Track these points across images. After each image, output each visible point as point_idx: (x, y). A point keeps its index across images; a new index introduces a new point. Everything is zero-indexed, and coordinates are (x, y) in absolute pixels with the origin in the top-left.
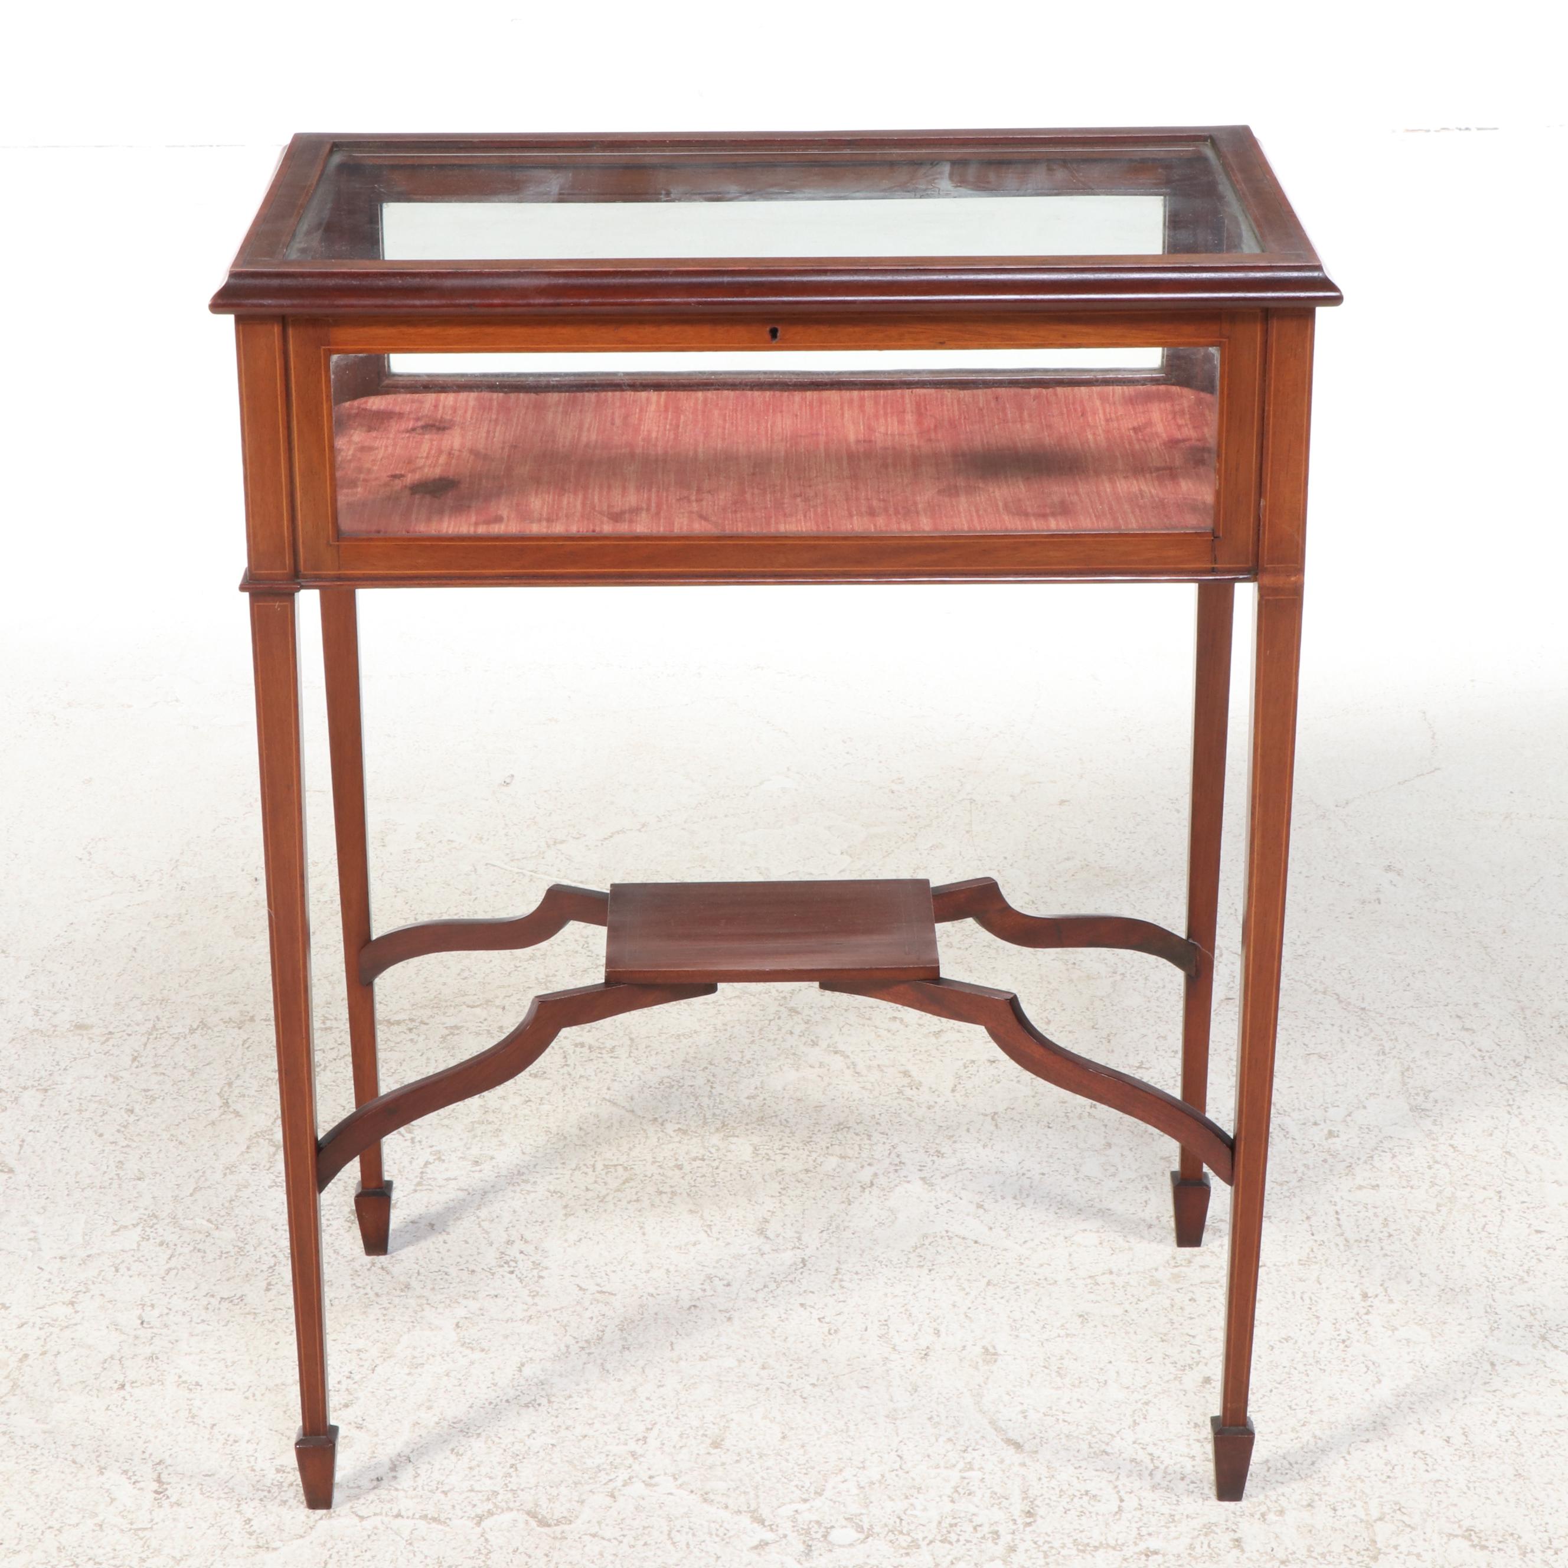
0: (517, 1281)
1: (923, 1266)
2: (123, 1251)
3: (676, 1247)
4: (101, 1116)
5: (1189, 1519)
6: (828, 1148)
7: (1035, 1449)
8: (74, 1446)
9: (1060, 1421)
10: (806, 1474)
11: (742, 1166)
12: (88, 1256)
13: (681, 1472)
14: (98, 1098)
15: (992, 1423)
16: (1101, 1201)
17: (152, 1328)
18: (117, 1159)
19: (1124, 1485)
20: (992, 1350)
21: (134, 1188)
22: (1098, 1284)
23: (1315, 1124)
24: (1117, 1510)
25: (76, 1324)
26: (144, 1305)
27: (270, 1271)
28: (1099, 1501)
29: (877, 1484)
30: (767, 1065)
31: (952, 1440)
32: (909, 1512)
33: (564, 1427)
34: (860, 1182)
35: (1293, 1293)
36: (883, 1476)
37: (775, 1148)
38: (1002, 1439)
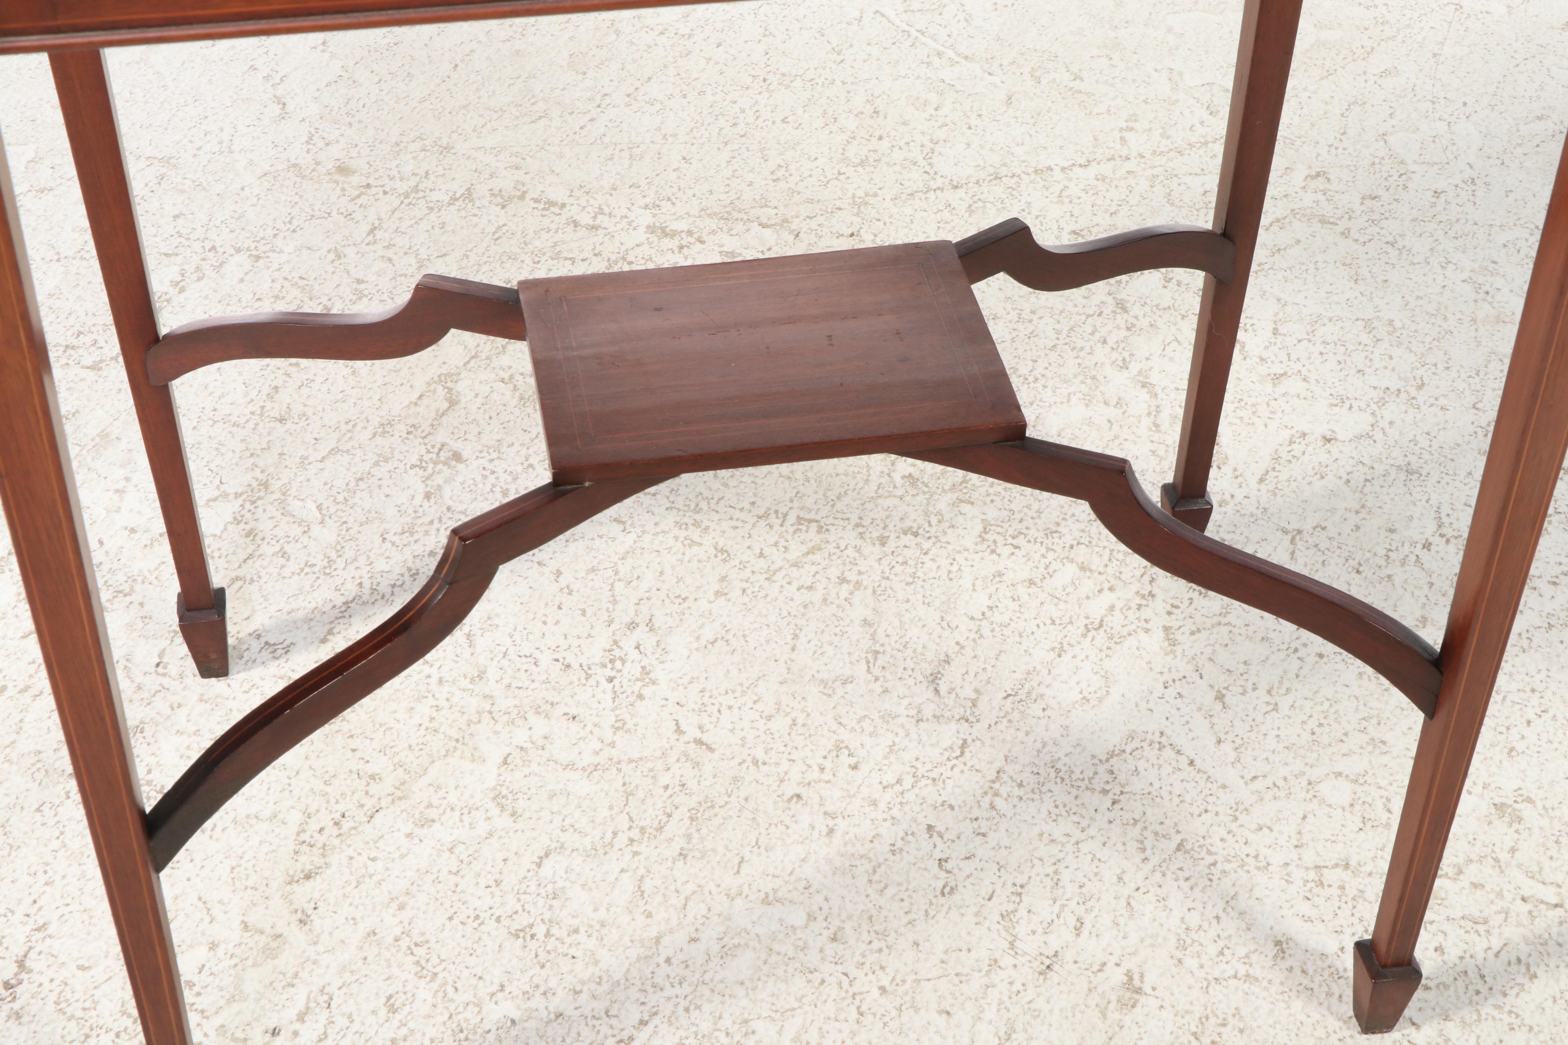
0: (610, 695)
1: (1108, 791)
3: (822, 681)
6: (1072, 547)
11: (957, 557)
16: (1379, 724)
20: (1137, 982)
22: (1322, 884)
30: (1055, 389)
34: (1087, 618)
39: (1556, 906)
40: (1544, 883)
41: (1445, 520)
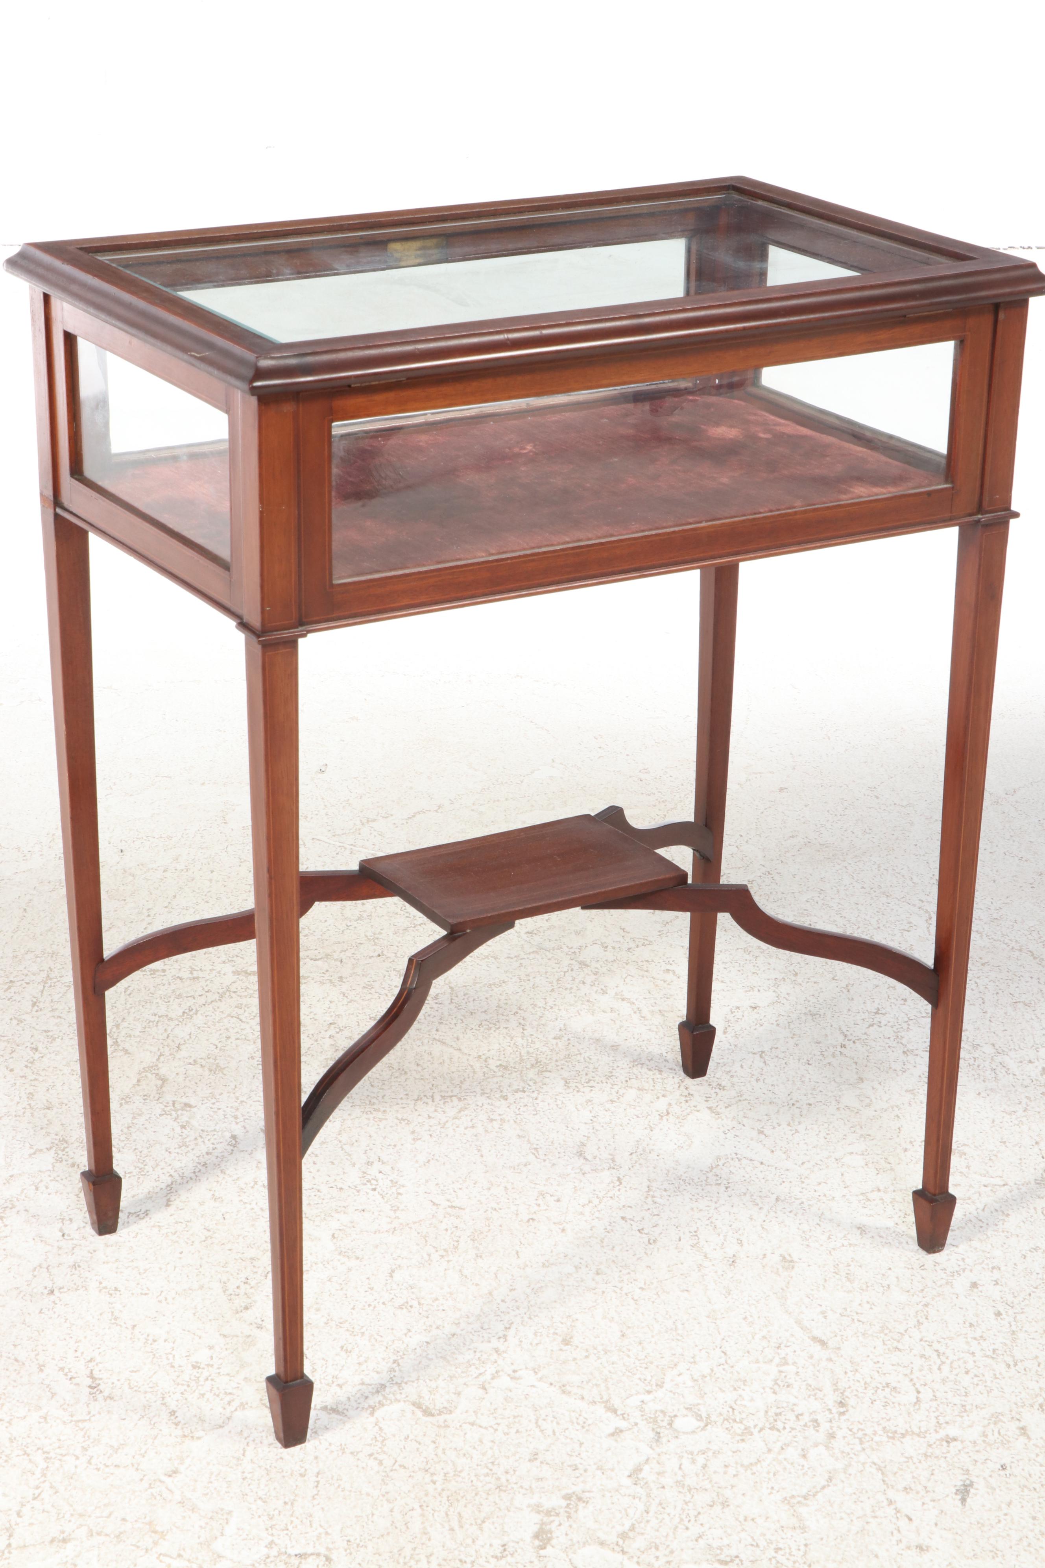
0: (379, 1196)
1: (720, 1184)
2: (40, 1171)
3: (510, 1167)
4: (11, 1053)
5: (979, 1409)
6: (627, 1081)
7: (838, 1346)
8: (15, 1346)
9: (856, 1321)
10: (646, 1368)
11: (557, 1097)
12: (11, 1176)
13: (540, 1366)
14: (6, 1038)
15: (798, 1322)
17: (72, 1239)
18: (28, 1092)
19: (918, 1378)
20: (788, 1258)
21: (45, 1116)
22: (869, 1200)
23: (1030, 1062)
24: (915, 1400)
25: (6, 1237)
26: (63, 1219)
27: (169, 1189)
28: (899, 1393)
29: (708, 1378)
30: (567, 1010)
31: (766, 1338)
32: (738, 1402)
33: (435, 1326)
34: (658, 1111)
35: (1035, 1208)
36: (712, 1370)
37: (583, 1082)
38: (809, 1337)
39: (1004, 1185)
40: (992, 1177)
41: (847, 1033)
